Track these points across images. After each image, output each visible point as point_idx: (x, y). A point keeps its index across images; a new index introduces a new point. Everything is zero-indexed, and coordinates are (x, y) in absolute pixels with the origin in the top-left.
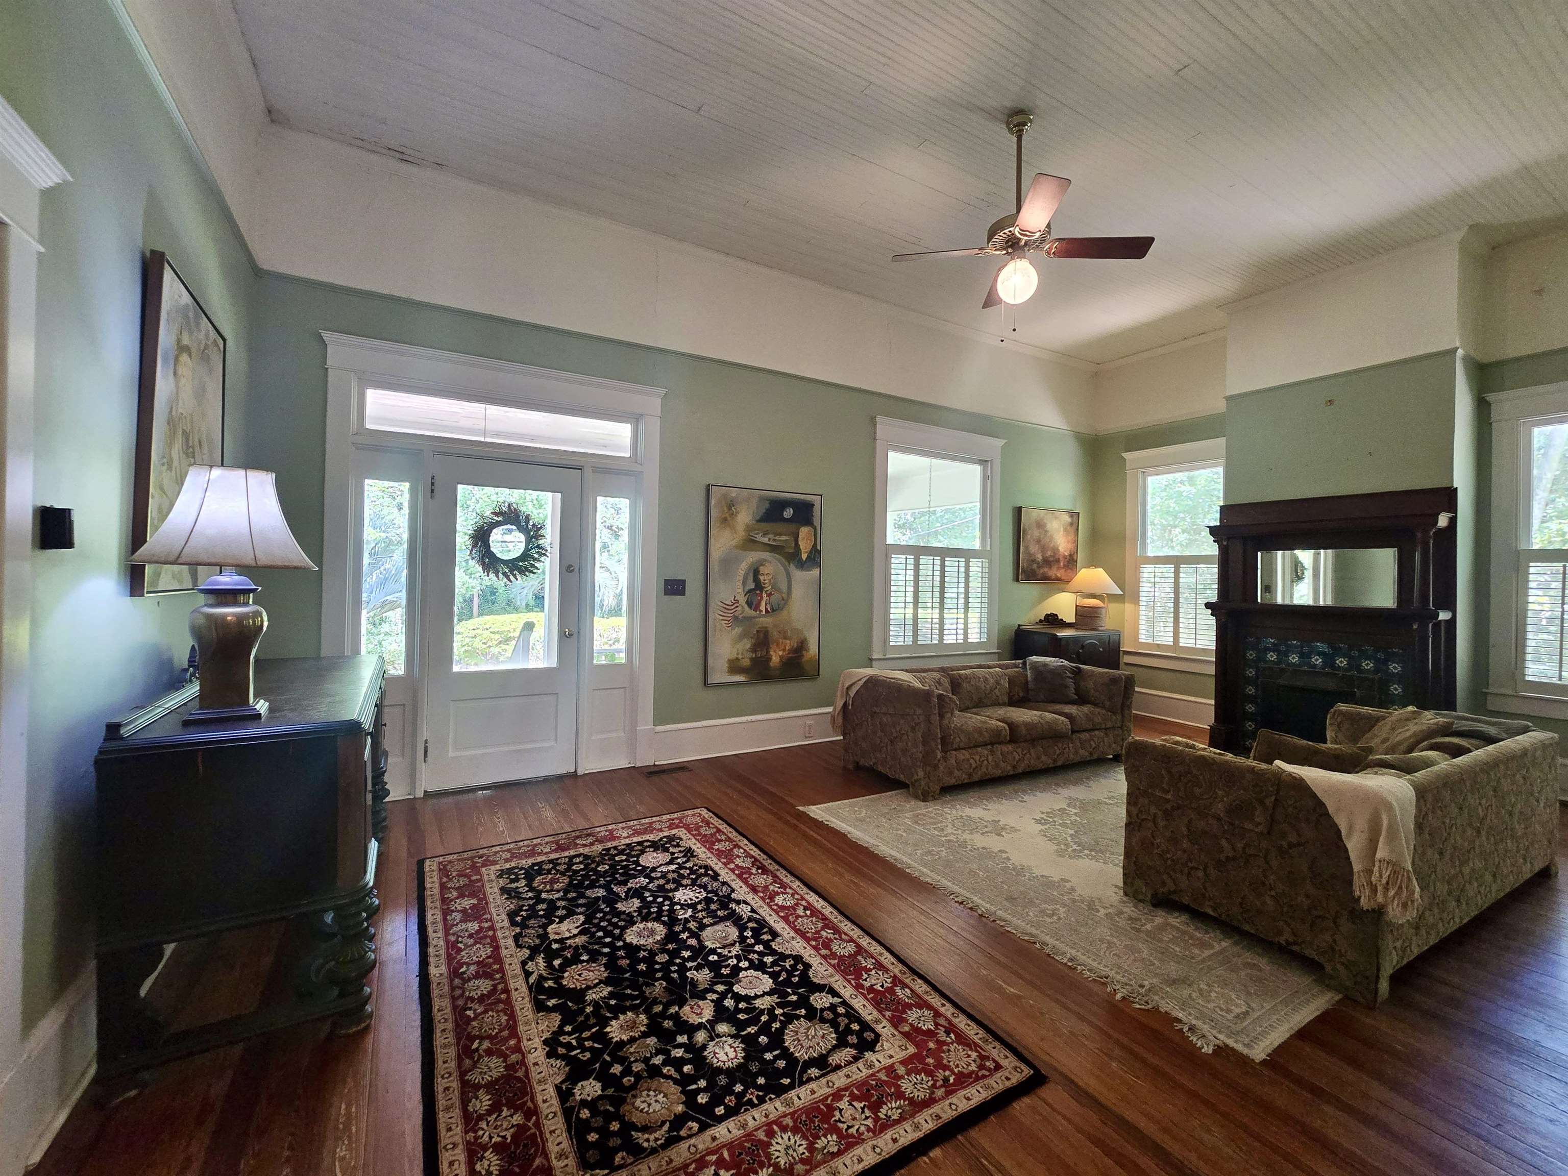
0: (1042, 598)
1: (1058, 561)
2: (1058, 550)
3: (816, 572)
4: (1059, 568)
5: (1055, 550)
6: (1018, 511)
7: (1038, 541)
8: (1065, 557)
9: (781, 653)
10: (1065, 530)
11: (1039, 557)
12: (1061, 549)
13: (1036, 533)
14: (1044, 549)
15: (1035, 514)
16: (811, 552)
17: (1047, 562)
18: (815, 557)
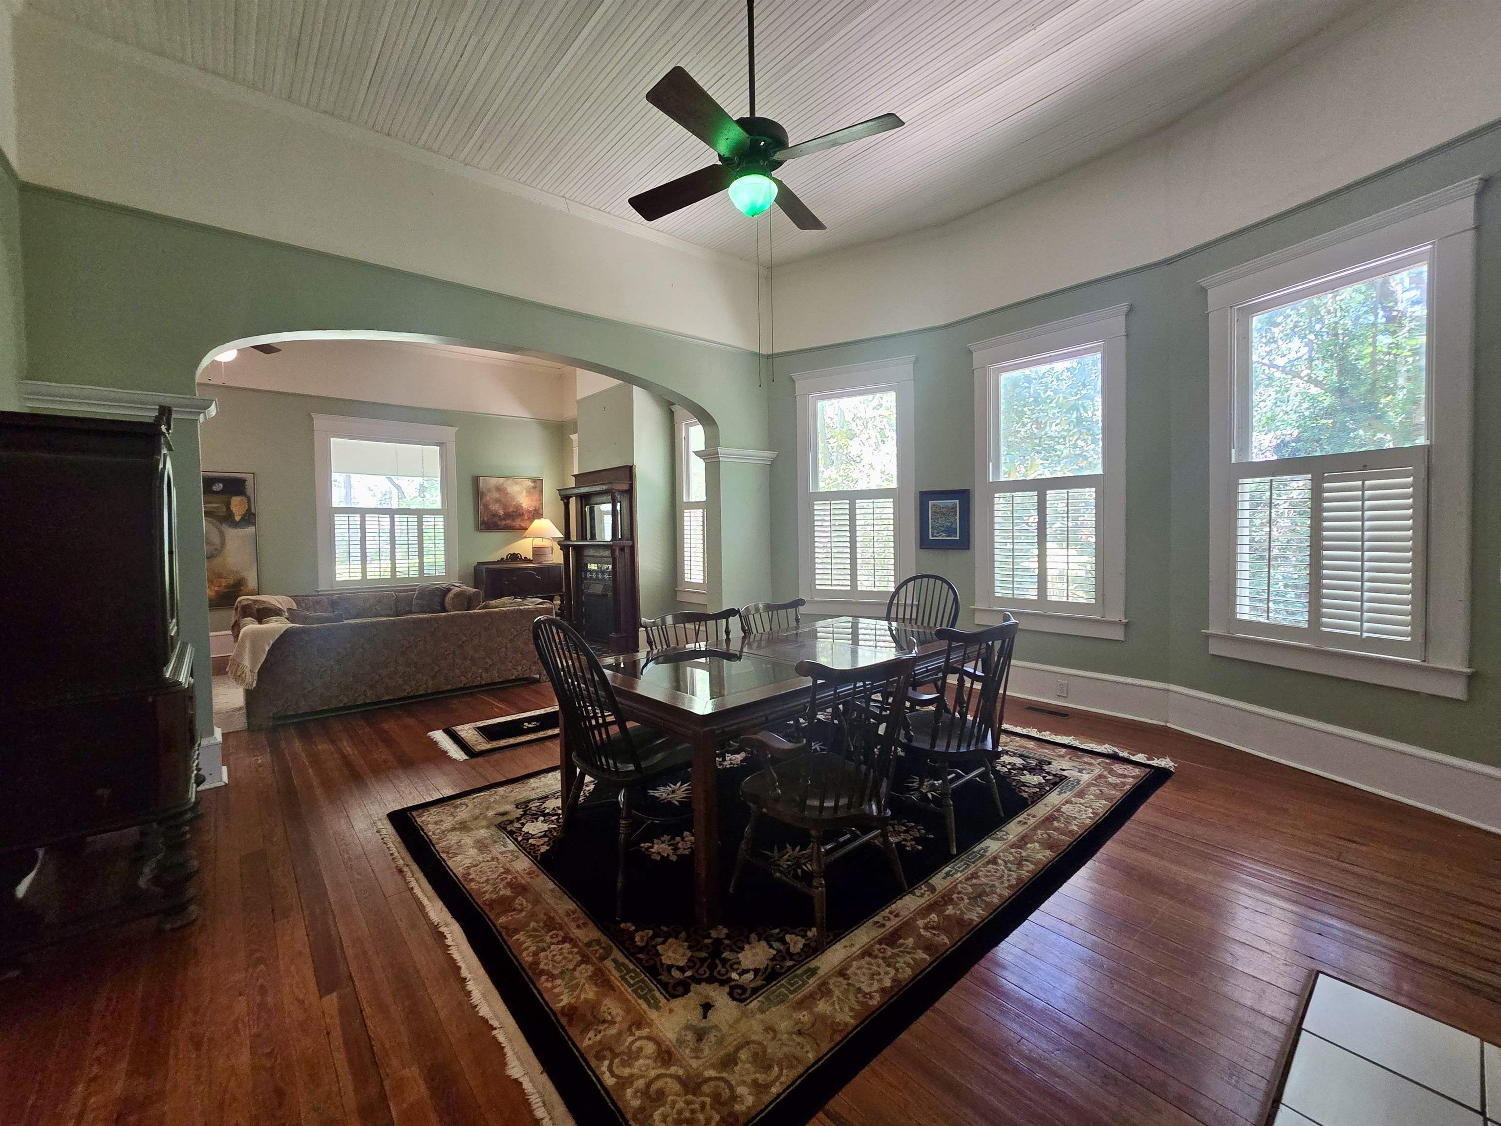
0: (509, 542)
1: (522, 515)
2: (522, 507)
3: (251, 530)
4: (523, 520)
5: (518, 507)
6: (476, 480)
7: (498, 501)
8: (529, 512)
9: (216, 589)
10: (528, 492)
11: (501, 512)
12: (525, 506)
13: (496, 495)
14: (505, 506)
15: (493, 481)
16: (245, 515)
17: (508, 516)
18: (249, 518)
